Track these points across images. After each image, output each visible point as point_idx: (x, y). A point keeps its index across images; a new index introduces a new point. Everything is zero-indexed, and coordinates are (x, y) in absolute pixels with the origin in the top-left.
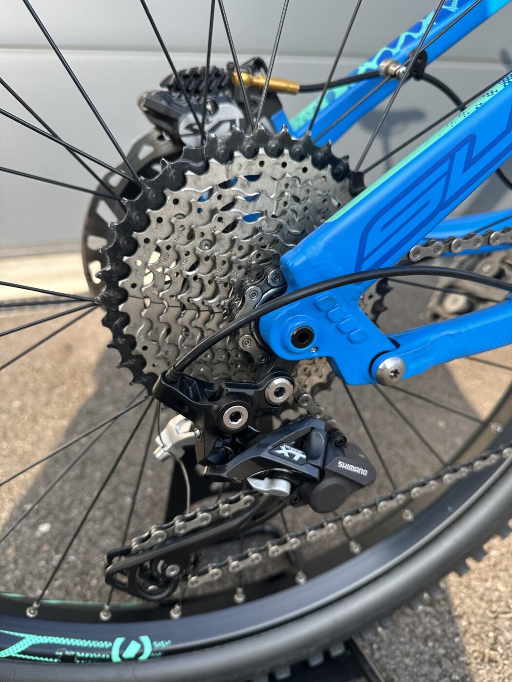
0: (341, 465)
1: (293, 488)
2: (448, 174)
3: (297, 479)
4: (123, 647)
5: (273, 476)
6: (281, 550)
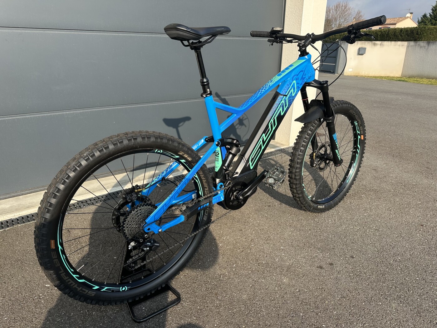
0: (155, 244)
1: (149, 249)
2: (163, 208)
3: (150, 247)
4: (122, 288)
5: (147, 247)
6: (149, 260)
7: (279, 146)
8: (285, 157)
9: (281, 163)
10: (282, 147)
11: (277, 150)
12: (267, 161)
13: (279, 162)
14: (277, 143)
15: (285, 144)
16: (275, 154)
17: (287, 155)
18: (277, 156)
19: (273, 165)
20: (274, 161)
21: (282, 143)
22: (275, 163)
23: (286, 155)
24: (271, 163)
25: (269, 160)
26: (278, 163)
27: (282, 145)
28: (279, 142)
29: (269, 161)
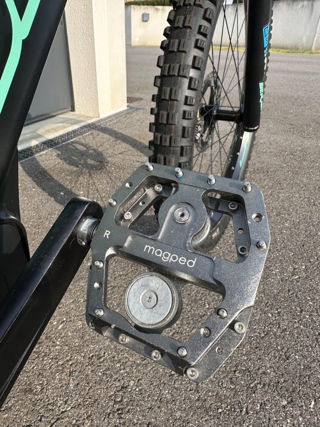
7: (84, 120)
8: (98, 135)
9: (95, 147)
10: (90, 122)
11: (84, 127)
12: (71, 146)
13: (91, 145)
14: (81, 116)
15: (93, 116)
16: (80, 133)
17: (101, 131)
18: (86, 136)
19: (81, 152)
20: (82, 145)
21: (87, 114)
22: (85, 149)
23: (99, 132)
24: (77, 149)
25: (74, 145)
26: (90, 147)
27: (88, 119)
28: (82, 113)
29: (74, 147)
